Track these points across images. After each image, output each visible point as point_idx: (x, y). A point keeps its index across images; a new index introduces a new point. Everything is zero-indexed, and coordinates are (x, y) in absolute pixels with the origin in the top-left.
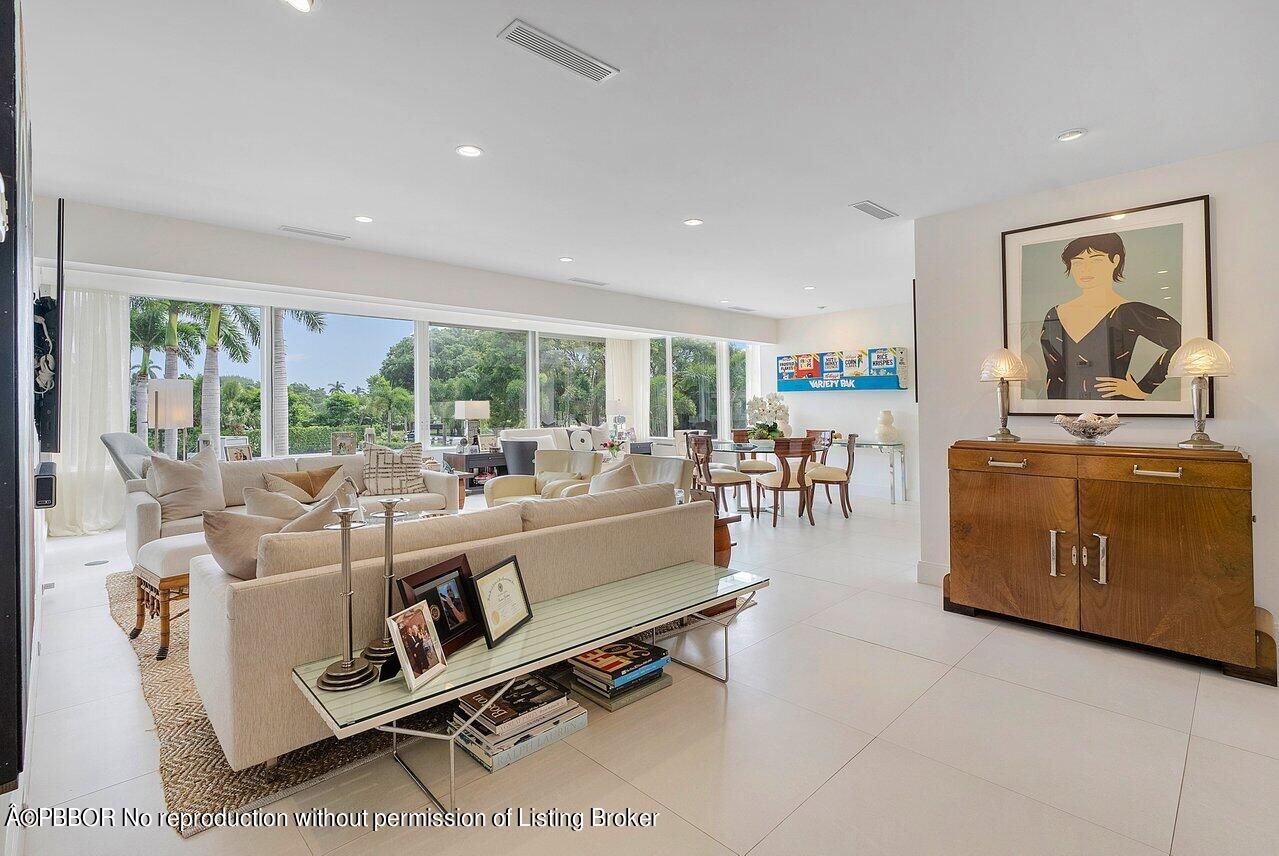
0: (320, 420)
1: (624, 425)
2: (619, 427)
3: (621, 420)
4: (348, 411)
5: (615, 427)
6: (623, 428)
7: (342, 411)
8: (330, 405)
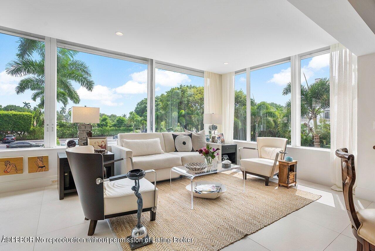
0: (115, 125)
1: (216, 131)
2: (213, 132)
3: (214, 128)
4: (123, 123)
5: (210, 132)
6: (216, 133)
7: (121, 123)
8: (117, 121)
